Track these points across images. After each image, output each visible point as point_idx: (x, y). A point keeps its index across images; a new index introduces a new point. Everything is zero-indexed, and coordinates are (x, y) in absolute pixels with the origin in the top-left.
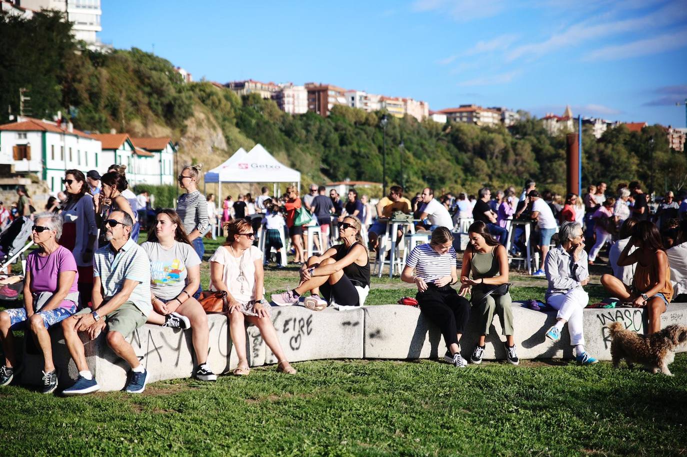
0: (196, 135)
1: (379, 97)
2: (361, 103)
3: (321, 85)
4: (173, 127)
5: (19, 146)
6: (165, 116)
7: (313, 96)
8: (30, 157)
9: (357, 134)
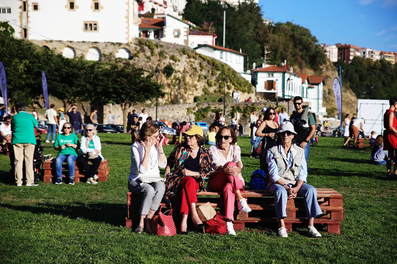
0: (327, 75)
1: (379, 52)
2: (369, 56)
3: (346, 44)
4: (315, 70)
5: (268, 81)
6: (310, 63)
7: (341, 52)
8: (275, 88)
9: (369, 74)
